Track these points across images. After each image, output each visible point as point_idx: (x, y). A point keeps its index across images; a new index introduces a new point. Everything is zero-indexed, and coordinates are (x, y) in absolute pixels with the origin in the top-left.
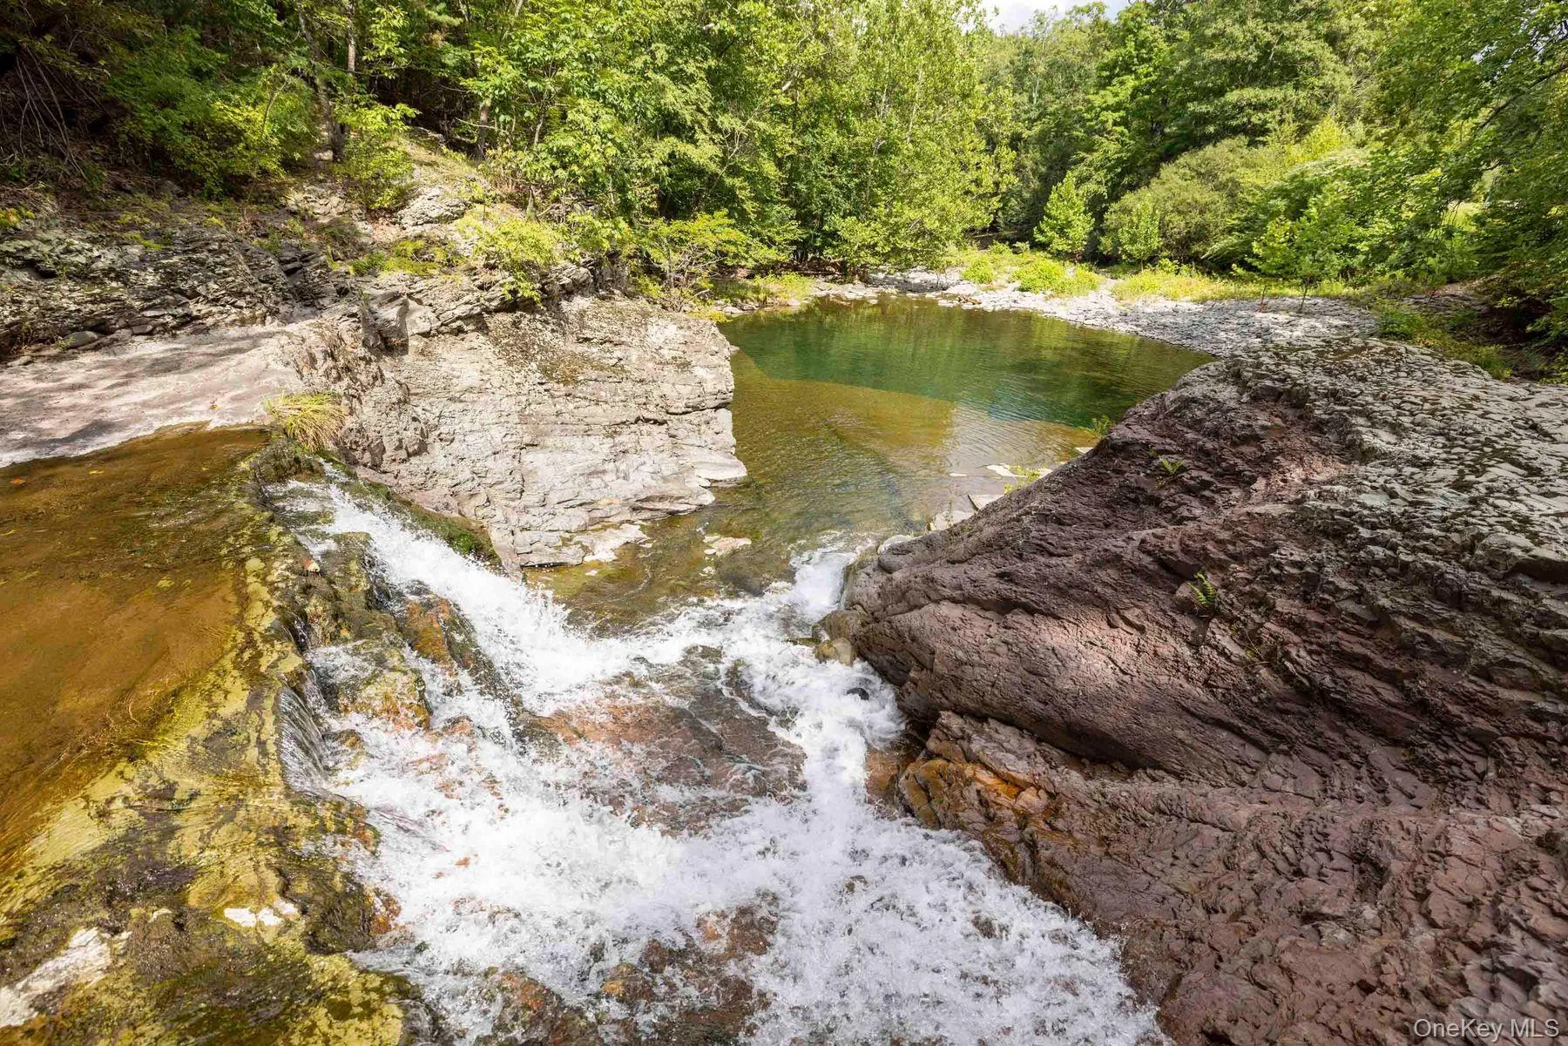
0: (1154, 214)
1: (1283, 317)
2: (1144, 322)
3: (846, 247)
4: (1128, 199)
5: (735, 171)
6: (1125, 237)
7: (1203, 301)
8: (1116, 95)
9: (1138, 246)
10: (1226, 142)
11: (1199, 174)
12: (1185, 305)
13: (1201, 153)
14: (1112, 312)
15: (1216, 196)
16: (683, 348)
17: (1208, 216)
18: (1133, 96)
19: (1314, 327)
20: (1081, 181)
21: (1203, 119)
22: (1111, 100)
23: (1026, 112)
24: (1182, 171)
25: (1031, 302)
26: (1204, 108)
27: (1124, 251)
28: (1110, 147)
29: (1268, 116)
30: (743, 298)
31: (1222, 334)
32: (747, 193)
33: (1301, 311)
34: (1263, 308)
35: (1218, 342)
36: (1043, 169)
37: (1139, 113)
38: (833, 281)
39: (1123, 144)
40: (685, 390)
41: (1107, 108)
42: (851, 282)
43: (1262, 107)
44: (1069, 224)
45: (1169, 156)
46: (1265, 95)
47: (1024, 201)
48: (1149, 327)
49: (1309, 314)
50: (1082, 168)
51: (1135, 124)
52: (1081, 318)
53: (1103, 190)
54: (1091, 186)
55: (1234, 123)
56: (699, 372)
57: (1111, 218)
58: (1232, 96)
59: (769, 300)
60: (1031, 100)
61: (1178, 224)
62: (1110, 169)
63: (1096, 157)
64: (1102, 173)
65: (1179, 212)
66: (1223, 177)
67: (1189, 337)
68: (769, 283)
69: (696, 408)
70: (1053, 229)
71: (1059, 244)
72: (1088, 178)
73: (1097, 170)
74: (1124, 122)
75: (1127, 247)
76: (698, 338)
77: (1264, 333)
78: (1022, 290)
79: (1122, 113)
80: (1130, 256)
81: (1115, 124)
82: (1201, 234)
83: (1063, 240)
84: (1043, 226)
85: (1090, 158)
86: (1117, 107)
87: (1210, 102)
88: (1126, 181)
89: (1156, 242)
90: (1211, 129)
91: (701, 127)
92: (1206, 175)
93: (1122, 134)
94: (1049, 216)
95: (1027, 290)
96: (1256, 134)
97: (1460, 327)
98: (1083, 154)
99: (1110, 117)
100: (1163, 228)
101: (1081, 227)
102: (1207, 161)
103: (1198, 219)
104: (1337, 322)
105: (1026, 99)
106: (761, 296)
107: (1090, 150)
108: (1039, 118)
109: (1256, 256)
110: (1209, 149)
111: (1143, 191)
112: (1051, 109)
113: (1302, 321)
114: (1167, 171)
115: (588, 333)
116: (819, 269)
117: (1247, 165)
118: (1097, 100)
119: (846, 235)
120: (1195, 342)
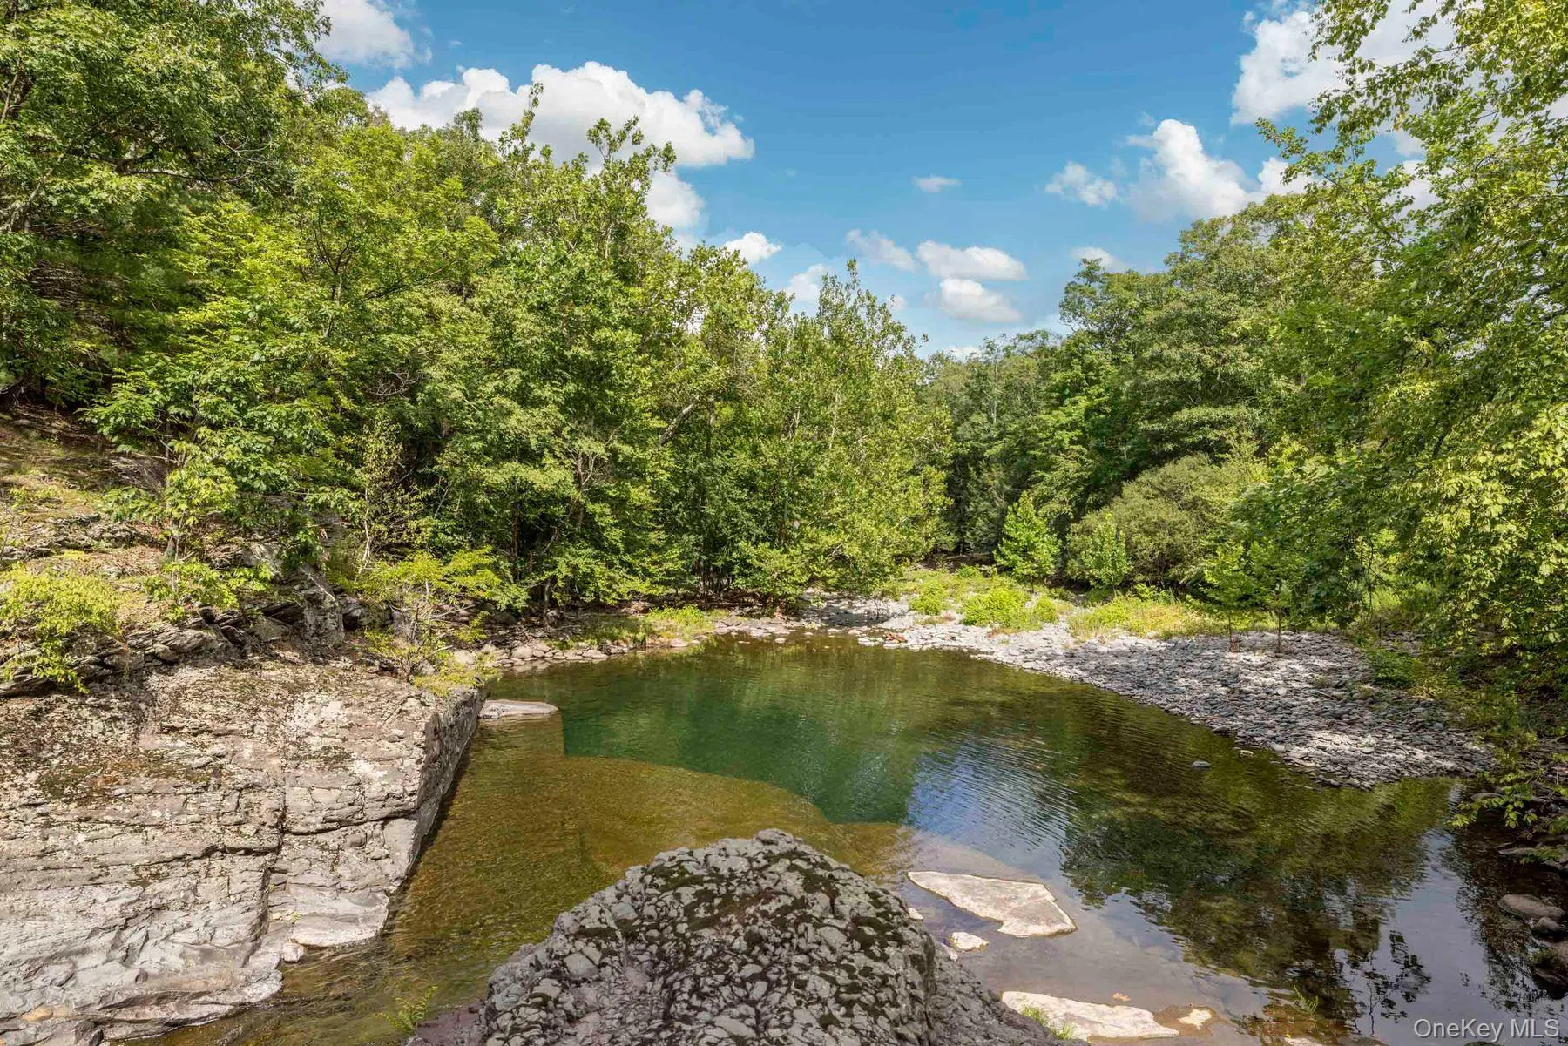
0: (1117, 536)
1: (1256, 659)
2: (1092, 664)
3: (759, 576)
4: (1090, 519)
5: (597, 495)
6: (1090, 561)
7: (1167, 636)
8: (1070, 415)
9: (1105, 570)
10: (1186, 460)
11: (1162, 492)
12: (1149, 643)
13: (1162, 471)
14: (1060, 652)
15: (1184, 515)
16: (345, 733)
17: (1178, 536)
18: (1087, 416)
19: (1294, 672)
20: (1040, 502)
21: (1158, 438)
22: (1064, 420)
23: (985, 431)
24: (1144, 489)
25: (973, 639)
26: (1156, 426)
27: (1092, 576)
28: (1069, 466)
29: (1223, 433)
30: (613, 639)
31: (1182, 681)
32: (610, 520)
33: (1279, 650)
34: (1236, 646)
35: (1176, 691)
36: (1008, 488)
37: (1096, 431)
38: (749, 615)
39: (1083, 462)
40: (325, 797)
41: (1062, 428)
42: (770, 615)
43: (1215, 425)
44: (1032, 547)
45: (1132, 473)
46: (1217, 413)
47: (991, 520)
48: (1097, 672)
49: (1291, 654)
50: (1041, 487)
51: (1092, 443)
52: (1020, 661)
53: (1067, 509)
54: (1054, 506)
55: (1189, 440)
56: (362, 768)
57: (1075, 540)
58: (1183, 415)
59: (649, 641)
60: (990, 420)
61: (1146, 545)
62: (1073, 488)
63: (1056, 476)
64: (1065, 492)
65: (1147, 533)
66: (1188, 497)
67: (1142, 685)
68: (656, 619)
69: (342, 823)
70: (1015, 551)
71: (1024, 568)
72: (1050, 497)
73: (1058, 489)
74: (1082, 441)
75: (1095, 572)
76: (371, 719)
77: (1231, 679)
78: (967, 623)
79: (1078, 432)
80: (1099, 581)
81: (1072, 442)
82: (1173, 557)
83: (1027, 564)
84: (1003, 549)
85: (1048, 477)
86: (1073, 426)
87: (1163, 421)
88: (1090, 500)
89: (1126, 567)
90: (1170, 447)
91: (551, 451)
92: (1171, 494)
93: (1081, 453)
94: (1009, 538)
95: (972, 623)
96: (1216, 451)
97: (1472, 671)
98: (1041, 473)
99: (1066, 436)
100: (1130, 548)
101: (1046, 549)
102: (1167, 478)
103: (1168, 539)
104: (1323, 664)
105: (985, 420)
106: (640, 636)
107: (1048, 469)
108: (1000, 437)
109: (1210, 585)
110: (1169, 468)
111: (1106, 512)
112: (1011, 429)
113: (1282, 663)
114: (1129, 489)
115: (176, 721)
116: (735, 600)
117: (1211, 482)
118: (1051, 421)
119: (757, 563)
120: (1149, 693)
